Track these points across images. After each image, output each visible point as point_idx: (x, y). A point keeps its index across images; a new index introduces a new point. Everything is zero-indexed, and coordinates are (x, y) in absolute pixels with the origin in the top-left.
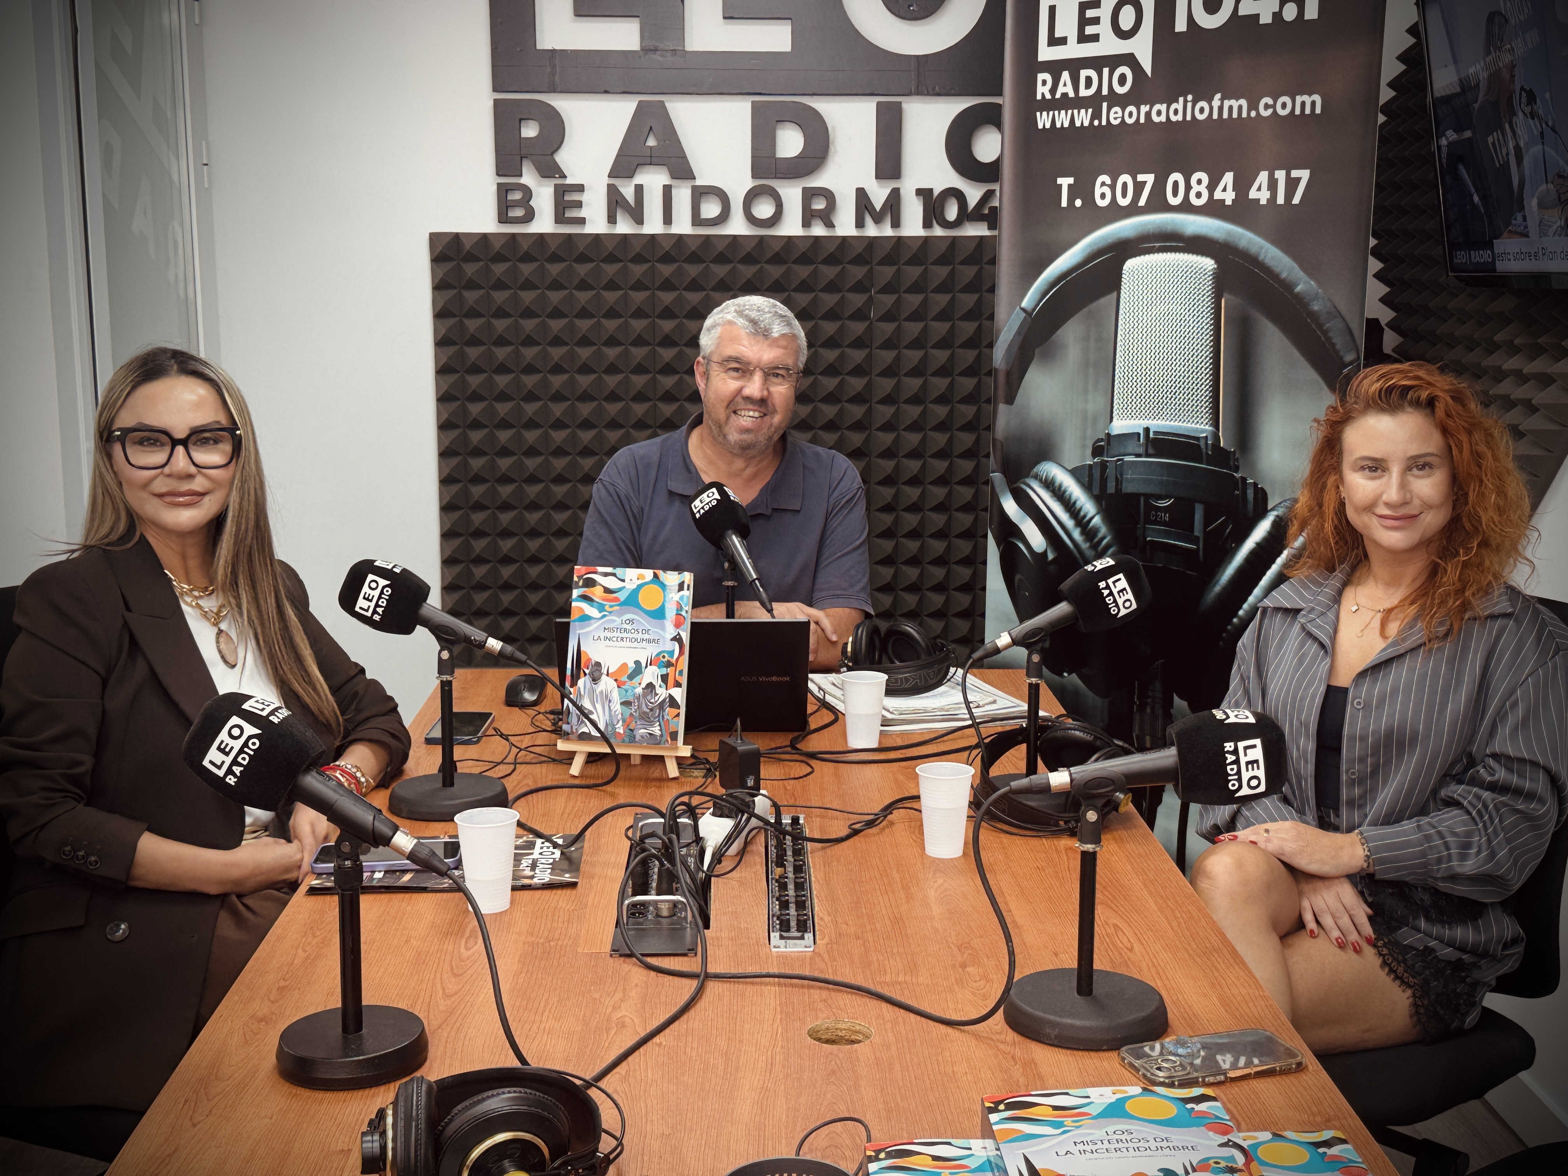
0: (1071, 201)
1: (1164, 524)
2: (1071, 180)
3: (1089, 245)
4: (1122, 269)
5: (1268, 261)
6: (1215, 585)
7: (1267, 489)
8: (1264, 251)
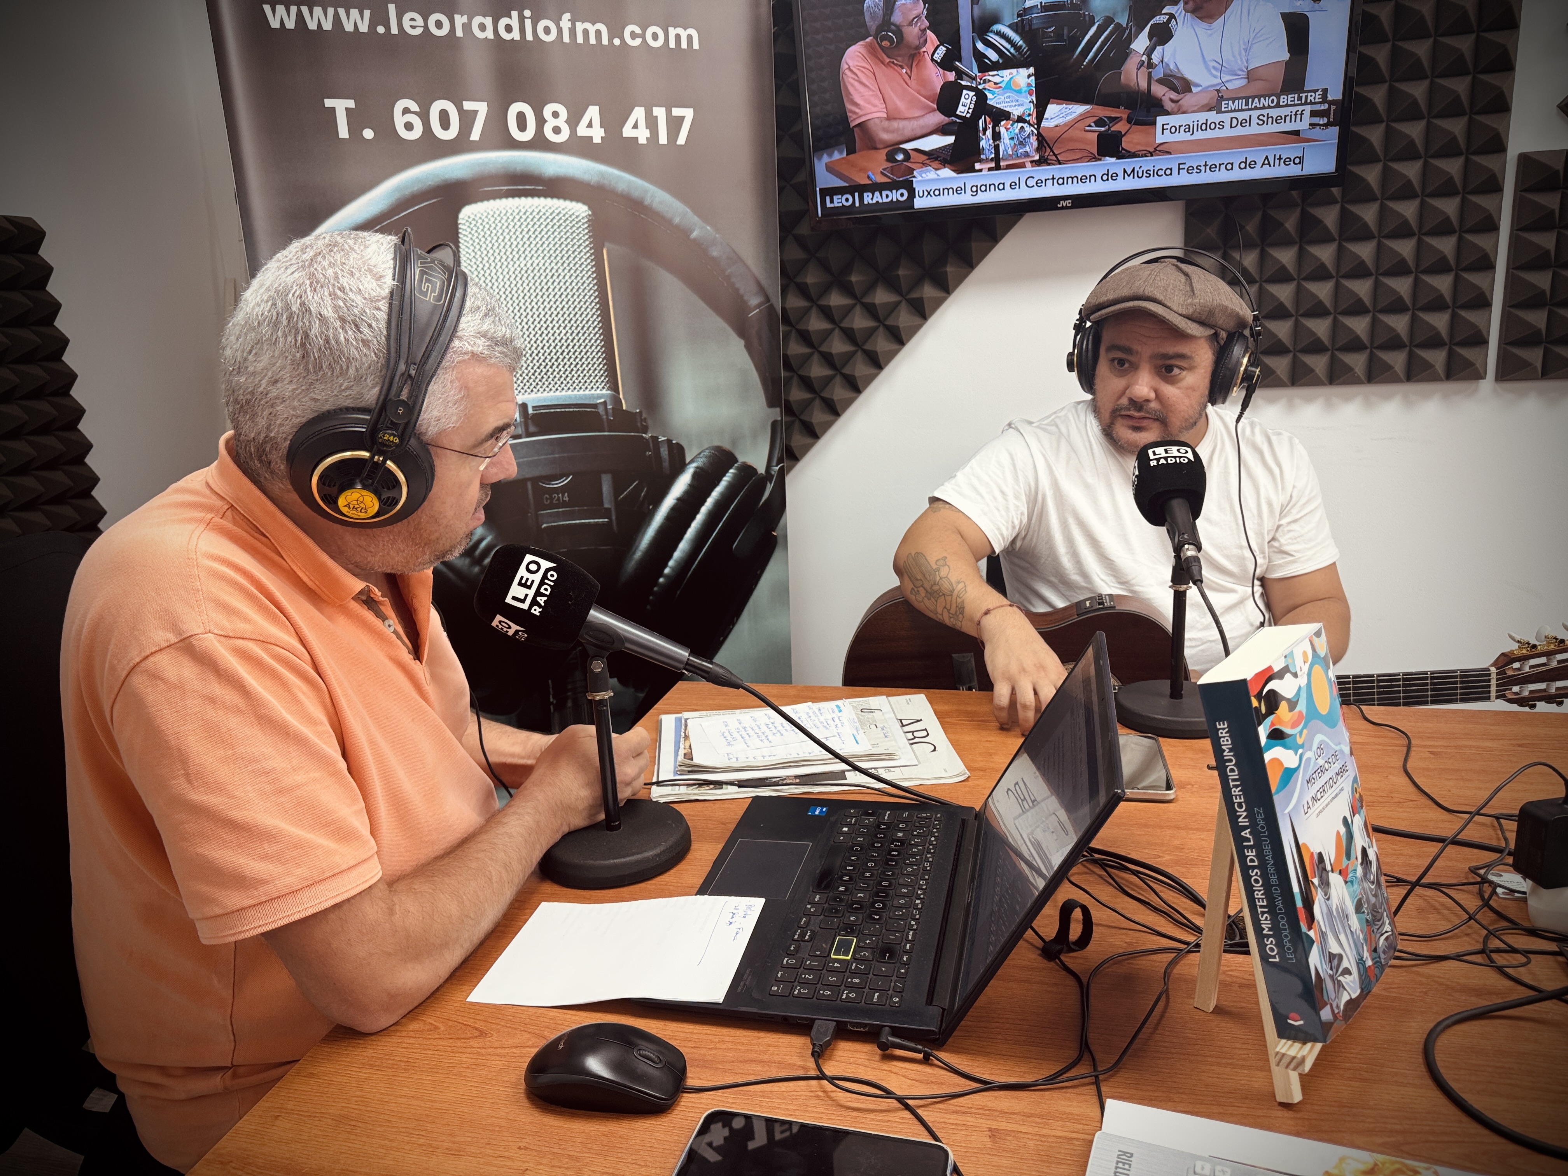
0: (355, 129)
1: (564, 504)
2: (351, 104)
5: (656, 205)
6: (634, 553)
7: (683, 443)
8: (649, 195)
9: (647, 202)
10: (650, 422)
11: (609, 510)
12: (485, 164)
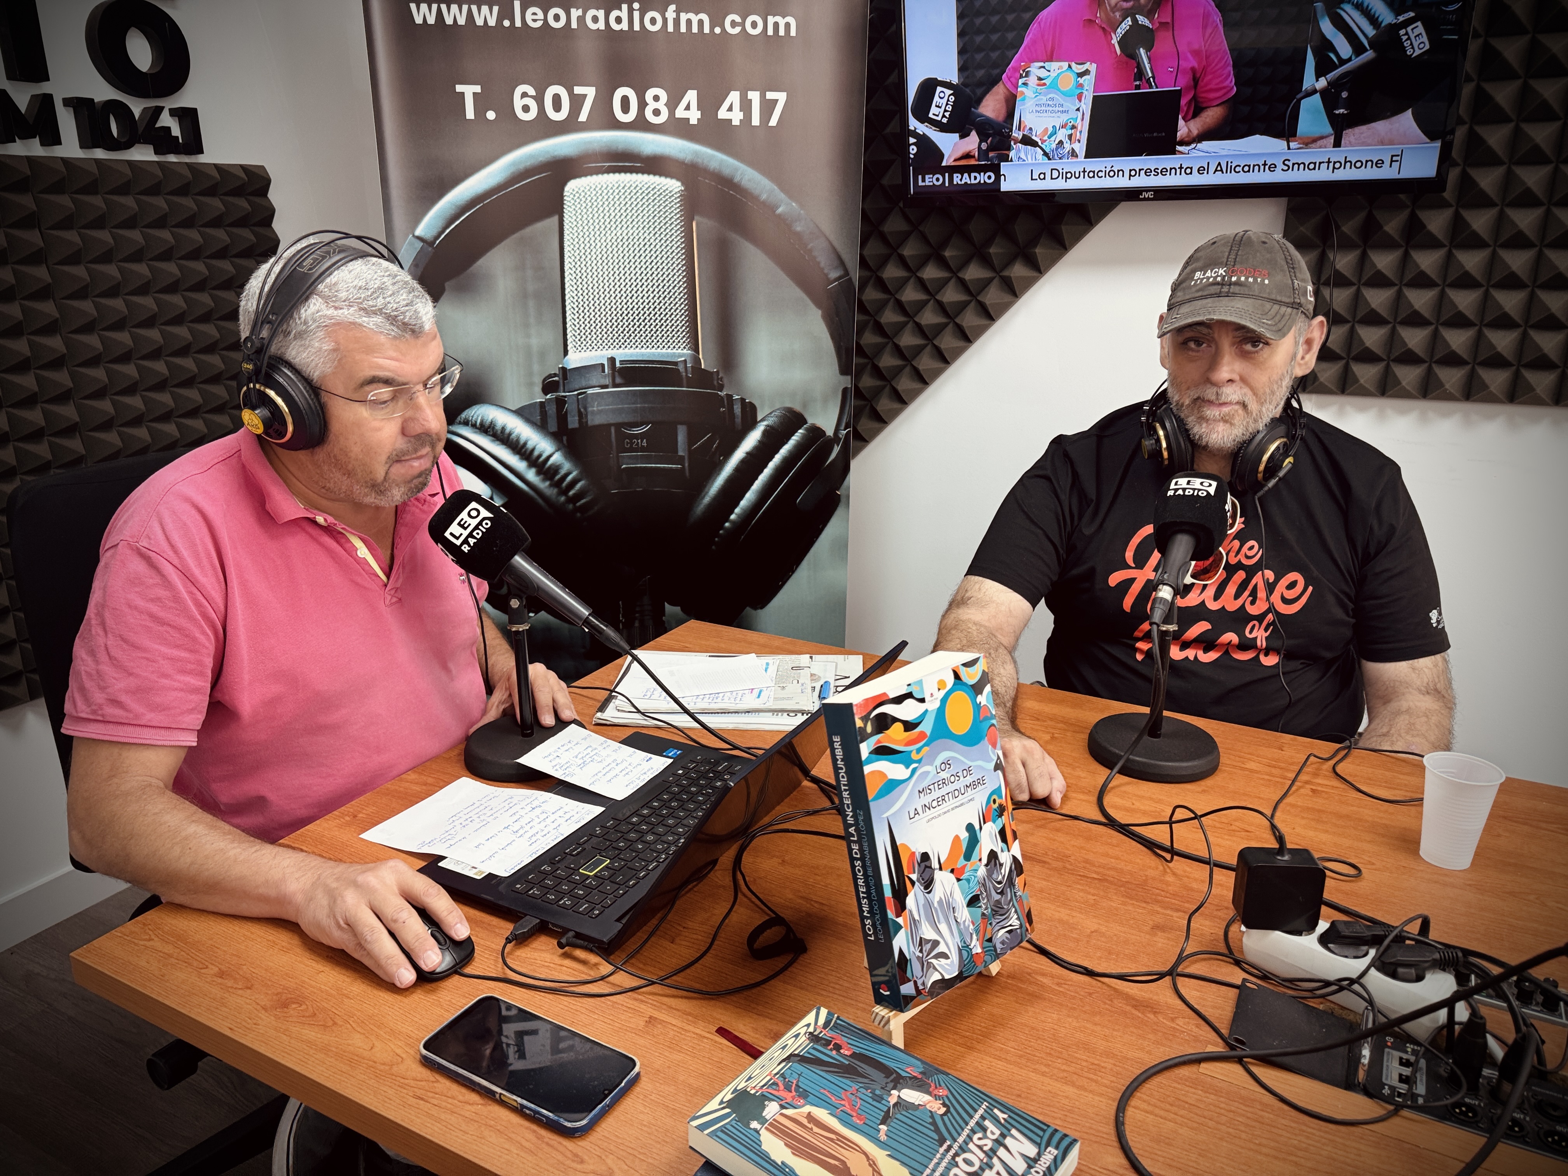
0: (480, 111)
1: (643, 449)
2: (477, 89)
3: (514, 163)
4: (563, 190)
5: (745, 183)
6: (703, 498)
7: (757, 403)
8: (739, 173)
9: (736, 180)
10: (725, 381)
11: (682, 457)
12: (590, 142)
